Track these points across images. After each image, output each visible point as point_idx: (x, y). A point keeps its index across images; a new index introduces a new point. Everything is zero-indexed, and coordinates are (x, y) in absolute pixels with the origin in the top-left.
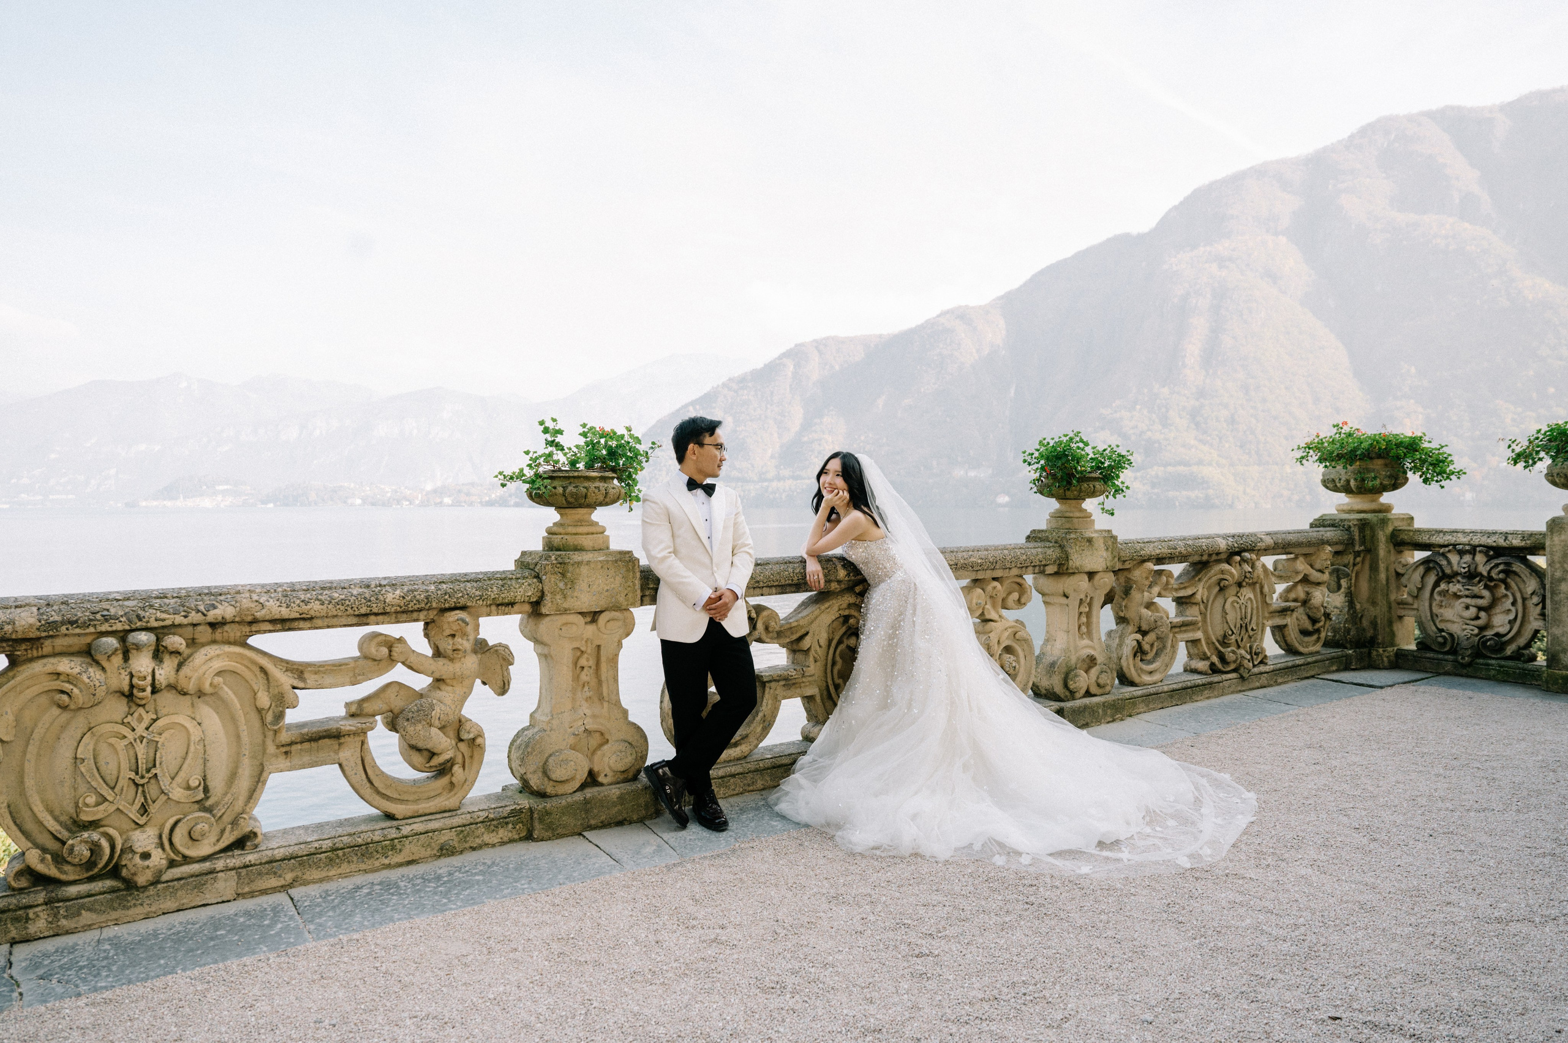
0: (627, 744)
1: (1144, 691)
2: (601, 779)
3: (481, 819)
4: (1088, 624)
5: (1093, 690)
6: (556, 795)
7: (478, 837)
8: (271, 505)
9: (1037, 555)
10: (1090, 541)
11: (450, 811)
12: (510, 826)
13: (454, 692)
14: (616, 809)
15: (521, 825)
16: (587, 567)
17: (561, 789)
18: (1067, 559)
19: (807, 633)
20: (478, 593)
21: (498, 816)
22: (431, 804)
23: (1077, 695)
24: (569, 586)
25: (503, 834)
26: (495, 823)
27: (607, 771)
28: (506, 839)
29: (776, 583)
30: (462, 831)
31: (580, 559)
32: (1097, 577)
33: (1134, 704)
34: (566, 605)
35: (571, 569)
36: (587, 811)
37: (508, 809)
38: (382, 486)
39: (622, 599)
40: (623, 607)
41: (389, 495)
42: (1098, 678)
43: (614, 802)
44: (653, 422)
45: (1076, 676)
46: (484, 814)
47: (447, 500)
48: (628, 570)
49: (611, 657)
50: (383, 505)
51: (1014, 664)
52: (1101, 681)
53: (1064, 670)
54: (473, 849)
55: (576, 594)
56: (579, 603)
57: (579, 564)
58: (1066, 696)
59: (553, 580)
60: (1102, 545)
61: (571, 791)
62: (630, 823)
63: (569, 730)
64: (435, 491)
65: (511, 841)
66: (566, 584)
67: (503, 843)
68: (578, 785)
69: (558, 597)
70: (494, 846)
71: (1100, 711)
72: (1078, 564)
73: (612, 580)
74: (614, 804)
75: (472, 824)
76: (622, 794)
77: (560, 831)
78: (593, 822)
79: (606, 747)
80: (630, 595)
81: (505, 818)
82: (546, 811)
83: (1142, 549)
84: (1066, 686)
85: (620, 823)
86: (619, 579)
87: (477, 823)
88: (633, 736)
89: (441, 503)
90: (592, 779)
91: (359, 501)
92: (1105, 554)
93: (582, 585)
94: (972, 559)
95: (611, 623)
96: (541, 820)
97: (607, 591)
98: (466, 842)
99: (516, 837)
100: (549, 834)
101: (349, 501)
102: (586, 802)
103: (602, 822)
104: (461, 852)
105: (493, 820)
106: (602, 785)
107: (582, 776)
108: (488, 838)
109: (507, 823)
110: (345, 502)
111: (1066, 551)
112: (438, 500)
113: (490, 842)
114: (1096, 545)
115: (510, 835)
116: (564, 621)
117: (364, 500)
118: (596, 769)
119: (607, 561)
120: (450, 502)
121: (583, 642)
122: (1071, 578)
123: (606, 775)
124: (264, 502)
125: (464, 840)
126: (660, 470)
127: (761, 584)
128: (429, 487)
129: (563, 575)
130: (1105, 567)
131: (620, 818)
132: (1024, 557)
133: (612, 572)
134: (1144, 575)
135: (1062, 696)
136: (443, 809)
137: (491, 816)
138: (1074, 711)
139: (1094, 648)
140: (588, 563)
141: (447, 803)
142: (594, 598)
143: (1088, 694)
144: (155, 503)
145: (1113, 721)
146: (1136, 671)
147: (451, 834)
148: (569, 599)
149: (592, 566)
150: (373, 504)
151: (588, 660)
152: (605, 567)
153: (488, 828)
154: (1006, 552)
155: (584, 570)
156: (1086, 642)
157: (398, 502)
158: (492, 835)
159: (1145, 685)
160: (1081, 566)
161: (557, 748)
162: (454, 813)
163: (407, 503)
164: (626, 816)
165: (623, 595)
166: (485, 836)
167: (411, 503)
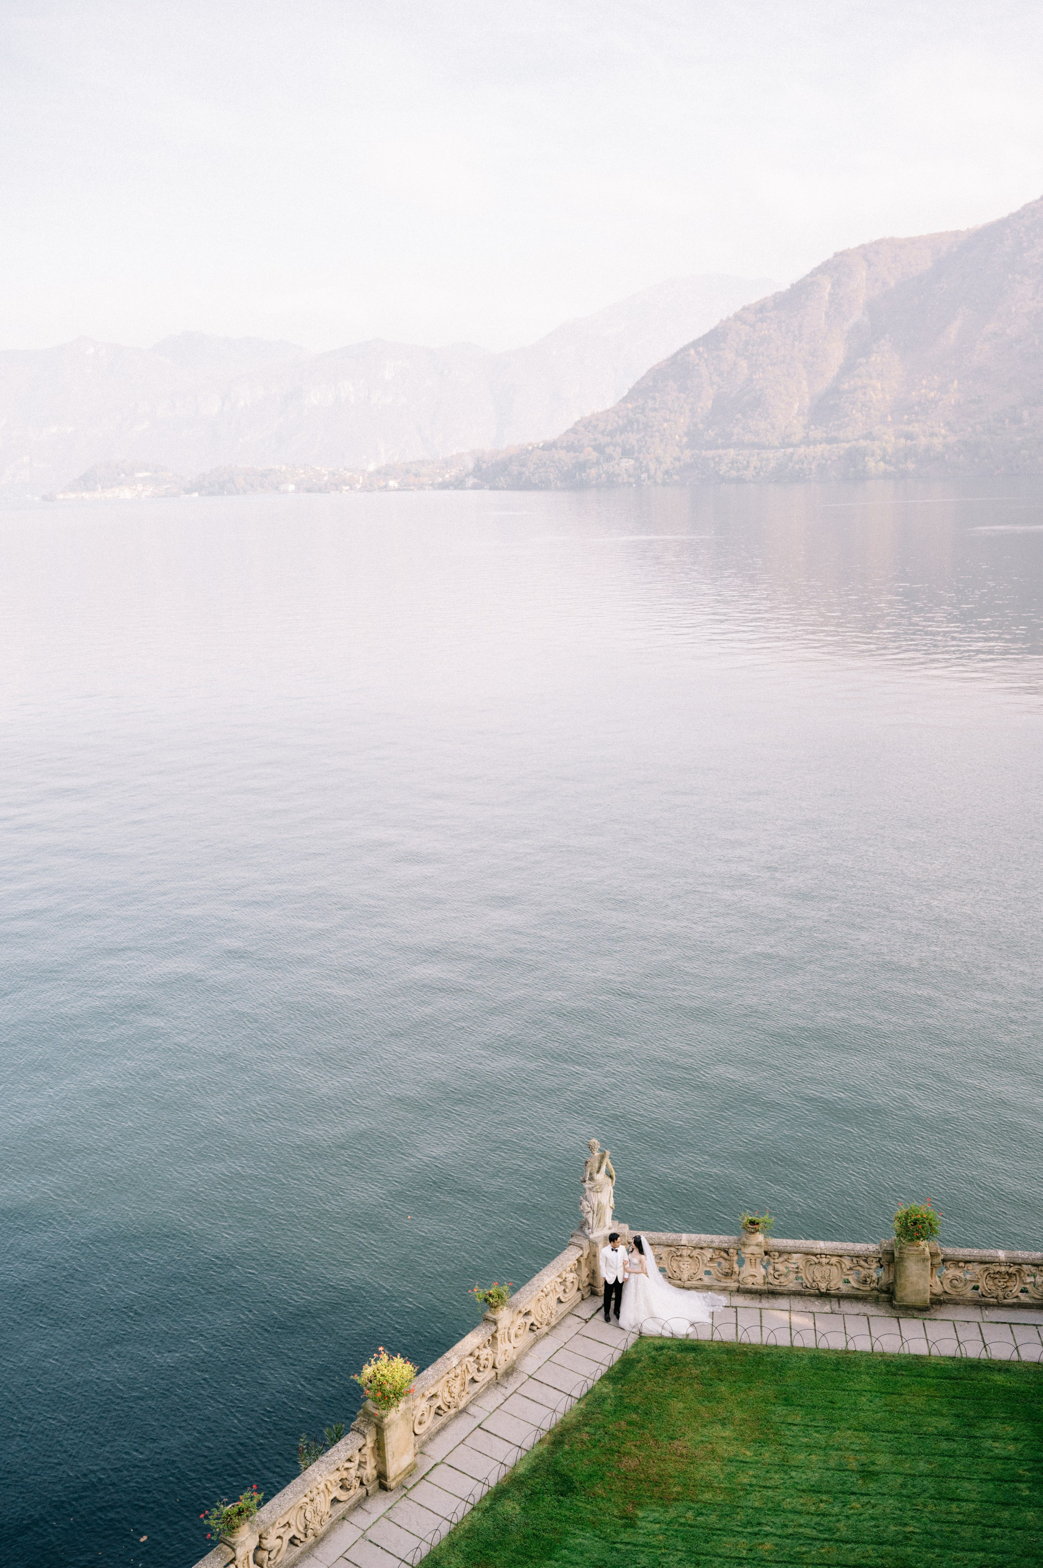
8: (196, 495)
38: (318, 468)
41: (326, 478)
44: (644, 372)
47: (392, 483)
50: (320, 491)
64: (378, 472)
89: (386, 486)
91: (292, 487)
101: (281, 488)
110: (277, 488)
112: (383, 484)
117: (299, 485)
120: (397, 485)
124: (188, 491)
126: (652, 437)
128: (371, 468)
144: (73, 496)
150: (308, 490)
157: (337, 487)
163: (348, 488)
167: (351, 489)
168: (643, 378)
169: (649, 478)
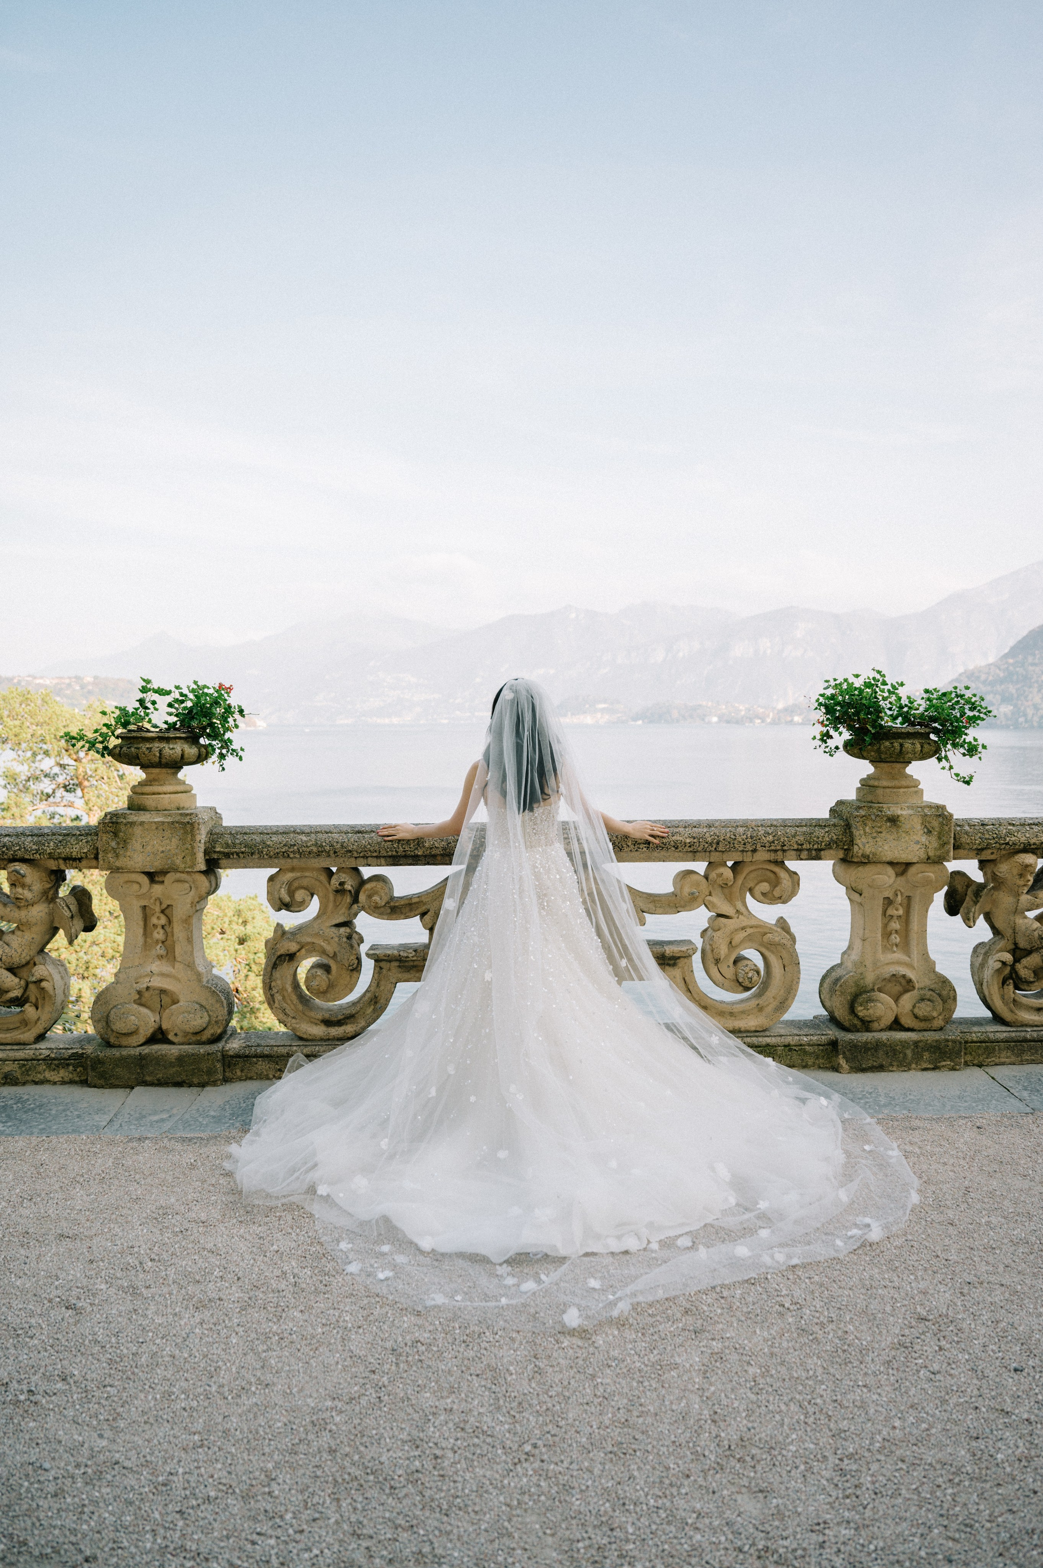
0: (197, 1006)
1: (1013, 1034)
2: (171, 1037)
3: (42, 1057)
4: (905, 933)
5: (907, 1021)
6: (120, 1046)
7: (40, 1073)
8: (640, 722)
9: (794, 836)
10: (893, 820)
11: (20, 1044)
12: (71, 1068)
13: (23, 937)
14: (174, 1069)
15: (81, 1069)
16: (140, 828)
17: (124, 1041)
18: (852, 842)
19: (428, 911)
20: (34, 847)
21: (59, 1057)
22: (8, 1035)
23: (875, 1025)
24: (121, 846)
25: (63, 1073)
26: (56, 1062)
27: (176, 1030)
28: (66, 1079)
29: (375, 854)
30: (24, 1065)
31: (135, 819)
32: (912, 870)
33: (989, 1052)
34: (118, 864)
35: (123, 828)
36: (142, 1067)
37: (71, 1051)
38: (737, 705)
39: (178, 861)
40: (180, 870)
41: (743, 713)
42: (914, 1007)
43: (171, 1063)
45: (870, 1000)
46: (47, 1052)
47: (797, 719)
48: (186, 833)
49: (184, 917)
50: (737, 722)
51: (750, 975)
52: (920, 1013)
53: (853, 990)
54: (36, 1083)
55: (128, 854)
56: (132, 863)
57: (132, 824)
58: (855, 1026)
59: (105, 838)
60: (918, 827)
61: (135, 1045)
62: (190, 1086)
63: (135, 985)
64: (786, 710)
65: (71, 1082)
66: (118, 843)
67: (63, 1083)
68: (142, 1040)
69: (110, 855)
70: (55, 1083)
71: (909, 1053)
72: (868, 850)
73: (168, 841)
74: (172, 1065)
75: (34, 1060)
76: (181, 1055)
77: (113, 1081)
78: (148, 1078)
79: (174, 1007)
80: (188, 859)
81: (67, 1060)
82: (99, 1060)
83: (1010, 833)
84: (852, 1010)
85: (179, 1084)
86: (175, 841)
87: (39, 1060)
88: (207, 999)
89: (792, 721)
90: (159, 1036)
91: (715, 719)
92: (924, 839)
93: (136, 844)
94: (677, 838)
95: (176, 884)
96: (94, 1069)
97: (163, 852)
98: (29, 1075)
99: (77, 1079)
100: (102, 1082)
101: (707, 720)
102: (142, 1057)
103: (158, 1080)
104: (24, 1084)
105: (54, 1059)
106: (172, 1043)
107: (146, 1031)
108: (48, 1075)
109: (68, 1065)
110: (703, 720)
111: (851, 835)
112: (789, 719)
113: (52, 1079)
114: (906, 826)
115: (71, 1076)
116: (126, 879)
117: (721, 718)
118: (164, 1027)
119: (163, 823)
120: (800, 721)
121: (152, 901)
122: (860, 869)
123: (176, 1035)
124: (635, 719)
125: (27, 1072)
127: (355, 855)
128: (780, 706)
129: (116, 834)
130: (923, 856)
131: (179, 1079)
132: (771, 838)
133: (167, 834)
134: (1015, 871)
135: (847, 1024)
136: (17, 1041)
137: (53, 1056)
138: (855, 1046)
139: (910, 966)
140: (142, 823)
141: (22, 1036)
142: (148, 859)
143: (897, 1025)
145: (933, 1069)
146: (1006, 1003)
147: (15, 1066)
148: (121, 858)
149: (146, 826)
150: (728, 722)
151: (158, 918)
152: (161, 828)
153: (49, 1066)
154: (741, 830)
155: (138, 830)
156: (899, 956)
157: (751, 720)
158: (52, 1073)
159: (1022, 1026)
160: (874, 854)
161: (122, 1001)
162: (22, 1047)
163: (759, 721)
164: (185, 1078)
165: (180, 857)
166: (46, 1073)
167: (763, 722)
168: (1024, 638)
169: (1026, 721)
